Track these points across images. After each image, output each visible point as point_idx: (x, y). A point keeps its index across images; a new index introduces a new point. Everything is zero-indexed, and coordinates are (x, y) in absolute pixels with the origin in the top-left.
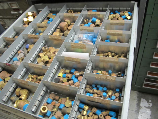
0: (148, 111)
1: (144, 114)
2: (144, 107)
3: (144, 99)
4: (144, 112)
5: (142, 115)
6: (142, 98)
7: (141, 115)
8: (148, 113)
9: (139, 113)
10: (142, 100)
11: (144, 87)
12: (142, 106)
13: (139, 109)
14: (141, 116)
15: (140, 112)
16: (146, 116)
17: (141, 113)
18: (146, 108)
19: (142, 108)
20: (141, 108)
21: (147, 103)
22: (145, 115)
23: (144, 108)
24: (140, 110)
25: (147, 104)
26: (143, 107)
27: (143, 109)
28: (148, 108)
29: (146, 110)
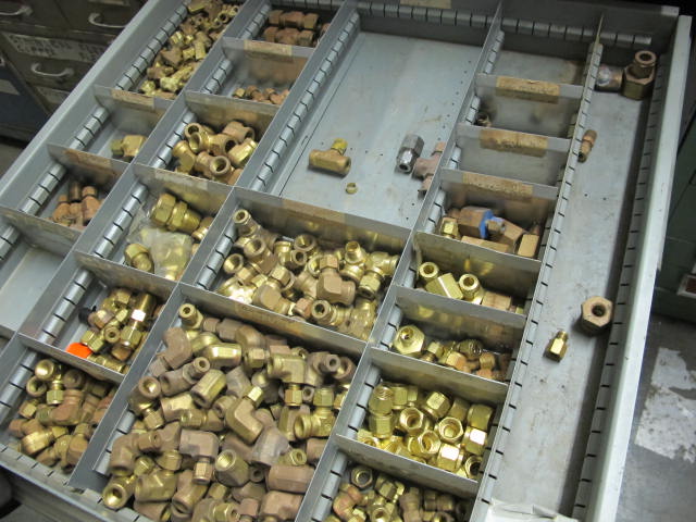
0: (686, 412)
1: (664, 421)
2: (668, 391)
3: (675, 353)
4: (667, 416)
5: (656, 426)
6: (665, 346)
7: (652, 426)
8: (686, 418)
9: (642, 419)
10: (663, 353)
11: (682, 292)
12: (659, 385)
13: (645, 400)
14: (652, 430)
15: (648, 414)
16: (674, 432)
17: (651, 417)
18: (676, 396)
19: (656, 396)
20: (653, 395)
21: (686, 373)
22: (670, 429)
23: (668, 395)
24: (647, 403)
25: (685, 378)
26: (665, 389)
27: (664, 399)
28: (686, 397)
29: (679, 405)
